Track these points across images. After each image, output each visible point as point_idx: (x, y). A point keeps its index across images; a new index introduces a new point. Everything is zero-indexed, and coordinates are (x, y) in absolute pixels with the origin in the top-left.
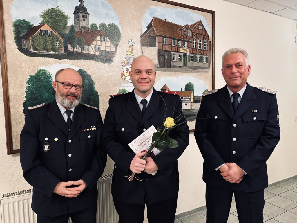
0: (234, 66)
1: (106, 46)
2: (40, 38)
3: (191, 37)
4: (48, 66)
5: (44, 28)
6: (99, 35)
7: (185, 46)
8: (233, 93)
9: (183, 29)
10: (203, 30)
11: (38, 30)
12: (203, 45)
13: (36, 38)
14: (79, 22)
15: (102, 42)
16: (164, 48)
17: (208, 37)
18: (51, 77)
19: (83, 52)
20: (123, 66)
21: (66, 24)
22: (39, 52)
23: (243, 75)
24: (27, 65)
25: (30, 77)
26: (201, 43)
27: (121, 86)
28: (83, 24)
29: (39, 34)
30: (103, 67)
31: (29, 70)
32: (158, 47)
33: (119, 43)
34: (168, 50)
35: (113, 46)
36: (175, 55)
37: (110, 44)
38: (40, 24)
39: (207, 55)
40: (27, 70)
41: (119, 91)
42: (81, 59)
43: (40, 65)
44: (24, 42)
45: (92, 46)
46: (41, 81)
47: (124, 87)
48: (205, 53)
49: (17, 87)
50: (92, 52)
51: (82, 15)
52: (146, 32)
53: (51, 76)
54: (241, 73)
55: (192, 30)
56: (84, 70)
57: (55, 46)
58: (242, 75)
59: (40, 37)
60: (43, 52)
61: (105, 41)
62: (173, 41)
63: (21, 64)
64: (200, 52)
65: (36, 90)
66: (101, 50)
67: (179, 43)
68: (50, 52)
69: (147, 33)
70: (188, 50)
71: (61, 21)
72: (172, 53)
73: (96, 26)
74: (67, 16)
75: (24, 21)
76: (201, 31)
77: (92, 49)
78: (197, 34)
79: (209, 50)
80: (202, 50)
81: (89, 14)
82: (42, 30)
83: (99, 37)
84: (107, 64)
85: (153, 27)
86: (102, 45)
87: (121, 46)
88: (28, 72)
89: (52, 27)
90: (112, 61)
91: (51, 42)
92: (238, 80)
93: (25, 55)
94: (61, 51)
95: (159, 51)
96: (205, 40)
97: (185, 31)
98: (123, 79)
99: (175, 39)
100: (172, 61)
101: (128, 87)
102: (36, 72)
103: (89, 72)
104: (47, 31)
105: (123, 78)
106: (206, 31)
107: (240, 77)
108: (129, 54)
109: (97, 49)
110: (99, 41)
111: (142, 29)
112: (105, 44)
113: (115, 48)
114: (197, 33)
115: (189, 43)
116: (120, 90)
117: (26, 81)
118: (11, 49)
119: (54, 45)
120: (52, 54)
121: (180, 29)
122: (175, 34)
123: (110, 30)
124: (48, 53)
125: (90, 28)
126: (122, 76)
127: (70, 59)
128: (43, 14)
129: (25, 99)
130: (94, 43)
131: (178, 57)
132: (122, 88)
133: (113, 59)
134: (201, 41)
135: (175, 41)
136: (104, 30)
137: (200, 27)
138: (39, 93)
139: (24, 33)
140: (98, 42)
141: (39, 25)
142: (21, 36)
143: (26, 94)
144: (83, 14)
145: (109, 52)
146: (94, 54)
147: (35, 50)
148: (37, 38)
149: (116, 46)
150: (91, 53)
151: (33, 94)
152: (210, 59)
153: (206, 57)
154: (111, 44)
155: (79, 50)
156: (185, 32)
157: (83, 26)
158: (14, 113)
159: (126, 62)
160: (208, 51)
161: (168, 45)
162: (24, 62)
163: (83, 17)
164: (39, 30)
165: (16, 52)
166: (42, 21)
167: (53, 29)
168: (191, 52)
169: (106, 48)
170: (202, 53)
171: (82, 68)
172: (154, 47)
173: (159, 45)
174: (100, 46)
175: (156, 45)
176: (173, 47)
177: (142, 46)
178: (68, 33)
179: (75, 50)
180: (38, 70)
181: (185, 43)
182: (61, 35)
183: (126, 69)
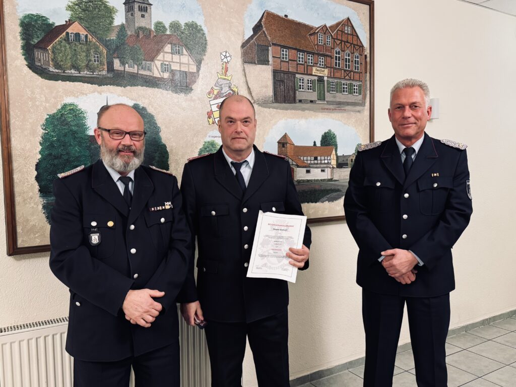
0: (407, 107)
1: (180, 63)
2: (65, 46)
3: (332, 48)
4: (80, 97)
5: (73, 30)
6: (168, 43)
7: (320, 64)
8: (404, 147)
9: (318, 32)
10: (352, 35)
11: (63, 32)
12: (352, 61)
13: (59, 47)
14: (134, 18)
15: (173, 55)
16: (284, 67)
17: (361, 48)
18: (84, 117)
19: (141, 72)
20: (210, 99)
21: (111, 23)
22: (64, 72)
23: (420, 121)
24: (42, 96)
25: (48, 117)
26: (349, 59)
27: (206, 134)
28: (140, 22)
29: (65, 40)
30: (176, 101)
31: (47, 105)
32: (274, 65)
33: (204, 57)
34: (290, 70)
35: (193, 63)
36: (303, 80)
37: (188, 60)
38: (66, 21)
39: (361, 80)
40: (44, 104)
41: (204, 143)
42: (137, 85)
43: (66, 96)
44: (38, 54)
45: (156, 62)
46: (67, 124)
47: (212, 136)
48: (357, 76)
49: (26, 134)
50: (156, 74)
51: (139, 6)
52: (252, 37)
53: (85, 115)
54: (416, 118)
55: (333, 35)
56: (141, 105)
57: (91, 62)
58: (418, 121)
59: (67, 45)
60: (71, 73)
61: (179, 53)
62: (300, 55)
63: (33, 93)
64: (348, 75)
65: (58, 140)
66: (172, 70)
67: (310, 58)
68: (82, 73)
69: (252, 39)
70: (326, 71)
71: (103, 16)
72: (298, 76)
73: (164, 27)
74: (113, 7)
75: (39, 17)
76: (350, 37)
77: (156, 67)
78: (343, 43)
79: (363, 71)
80: (351, 71)
81: (152, 5)
82: (70, 32)
83: (169, 46)
84: (182, 95)
85: (264, 29)
86: (174, 61)
87: (207, 64)
88: (45, 108)
89: (87, 28)
90: (192, 90)
91: (84, 54)
92: (412, 128)
93: (40, 78)
94: (103, 70)
95: (275, 73)
96: (357, 54)
97: (321, 37)
98: (211, 123)
99: (303, 51)
100: (297, 92)
102: (59, 107)
103: (150, 110)
104: (77, 35)
105: (211, 120)
106: (358, 36)
107: (415, 123)
108: (222, 77)
109: (165, 67)
110: (169, 53)
111: (244, 32)
112: (180, 59)
113: (197, 66)
114: (342, 41)
115: (328, 58)
116: (205, 143)
117: (41, 123)
118: (16, 66)
119: (90, 60)
120: (87, 75)
121: (312, 32)
122: (303, 42)
123: (189, 34)
124: (79, 73)
125: (153, 30)
126: (209, 117)
127: (118, 85)
128: (71, 4)
129: (39, 156)
130: (160, 57)
131: (308, 83)
132: (208, 139)
133: (194, 87)
134: (349, 54)
135: (302, 55)
136: (177, 34)
137: (348, 30)
138: (63, 146)
139: (38, 37)
140: (166, 55)
141: (65, 23)
142: (33, 43)
143: (41, 147)
144: (141, 5)
145: (186, 74)
146: (160, 77)
147: (58, 69)
148: (61, 47)
149: (199, 63)
150: (154, 76)
151: (53, 146)
152: (366, 88)
153: (358, 84)
154: (190, 59)
155: (134, 70)
156: (321, 39)
157: (140, 26)
158: (20, 182)
159: (216, 92)
160: (362, 73)
161: (290, 62)
162: (38, 90)
163: (140, 9)
164: (64, 34)
165: (25, 72)
166: (70, 16)
167: (89, 30)
168: (332, 74)
169: (180, 66)
170: (350, 78)
171: (138, 103)
172: (266, 64)
173: (274, 62)
174: (171, 63)
175: (269, 61)
176: (300, 66)
177: (245, 62)
178: (115, 38)
179: (127, 68)
180: (63, 104)
181: (322, 59)
182: (102, 43)
183: (216, 105)
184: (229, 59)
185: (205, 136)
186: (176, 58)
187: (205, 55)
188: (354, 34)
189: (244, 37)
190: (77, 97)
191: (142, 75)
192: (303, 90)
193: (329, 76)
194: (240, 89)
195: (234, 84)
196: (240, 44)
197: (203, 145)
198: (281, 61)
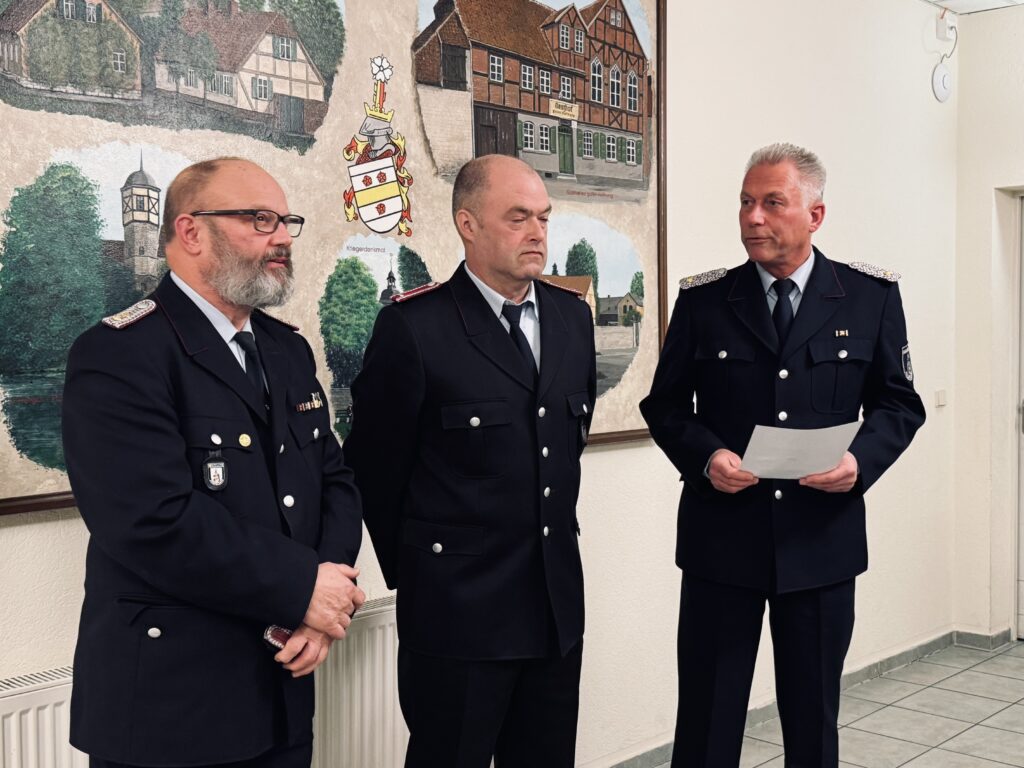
1: (290, 79)
2: (54, 30)
3: (585, 59)
4: (84, 150)
6: (266, 33)
7: (564, 93)
8: (774, 279)
9: (559, 22)
10: (624, 31)
12: (624, 89)
13: (41, 31)
15: (277, 60)
16: (495, 97)
17: (641, 61)
18: (93, 197)
19: (211, 97)
20: (350, 164)
22: (52, 90)
25: (17, 194)
26: (618, 84)
27: (342, 243)
29: (54, 15)
30: (281, 164)
31: (16, 165)
32: (475, 90)
33: (339, 68)
34: (507, 104)
35: (316, 80)
36: (531, 127)
37: (307, 72)
39: (641, 131)
40: (8, 163)
41: (337, 264)
42: (204, 127)
43: (57, 146)
45: (242, 74)
46: (56, 212)
47: (354, 249)
48: (633, 122)
50: (243, 102)
52: (432, 27)
53: (95, 193)
55: (587, 28)
57: (109, 70)
59: (59, 27)
60: (66, 93)
61: (288, 57)
62: (525, 71)
64: (616, 119)
65: (39, 251)
66: (275, 95)
67: (545, 78)
68: (90, 93)
69: (434, 31)
70: (576, 109)
72: (521, 117)
76: (620, 35)
77: (243, 87)
78: (607, 48)
79: (646, 111)
80: (621, 112)
83: (269, 38)
84: (294, 152)
85: (457, 9)
86: (278, 73)
88: (12, 174)
90: (315, 140)
91: (94, 49)
93: (1, 101)
94: (134, 89)
95: (479, 108)
96: (632, 73)
97: (564, 32)
99: (532, 63)
100: (520, 152)
101: (368, 250)
102: (41, 172)
104: (81, 5)
106: (634, 34)
109: (261, 89)
110: (267, 55)
111: (417, 14)
112: (290, 71)
113: (325, 87)
114: (604, 43)
115: (578, 79)
116: (340, 261)
117: (3, 209)
119: (107, 65)
120: (99, 100)
121: (548, 20)
122: (532, 41)
123: (307, 14)
124: (84, 94)
127: (163, 125)
130: (250, 63)
131: (542, 134)
132: (346, 255)
133: (317, 135)
134: (618, 73)
135: (530, 72)
136: (285, 13)
137: (615, 19)
138: (47, 263)
140: (262, 60)
145: (302, 105)
146: (250, 109)
147: (36, 81)
148: (46, 32)
149: (328, 79)
150: (238, 106)
151: (29, 265)
152: (651, 149)
153: (636, 139)
154: (310, 69)
155: (198, 91)
156: (565, 36)
160: (641, 115)
161: (507, 85)
164: (54, 1)
168: (587, 116)
169: (291, 85)
170: (621, 125)
172: (460, 90)
173: (476, 84)
174: (272, 79)
175: (465, 82)
176: (526, 94)
177: (420, 82)
178: (157, 15)
179: (183, 88)
180: (48, 166)
181: (566, 82)
182: (130, 25)
183: (362, 177)
184: (388, 73)
185: (340, 246)
186: (282, 67)
187: (340, 63)
188: (628, 29)
189: (417, 26)
190: (79, 148)
191: (214, 102)
192: (533, 149)
193: (581, 120)
194: (409, 141)
195: (398, 129)
196: (410, 42)
197: (337, 267)
198: (490, 83)
